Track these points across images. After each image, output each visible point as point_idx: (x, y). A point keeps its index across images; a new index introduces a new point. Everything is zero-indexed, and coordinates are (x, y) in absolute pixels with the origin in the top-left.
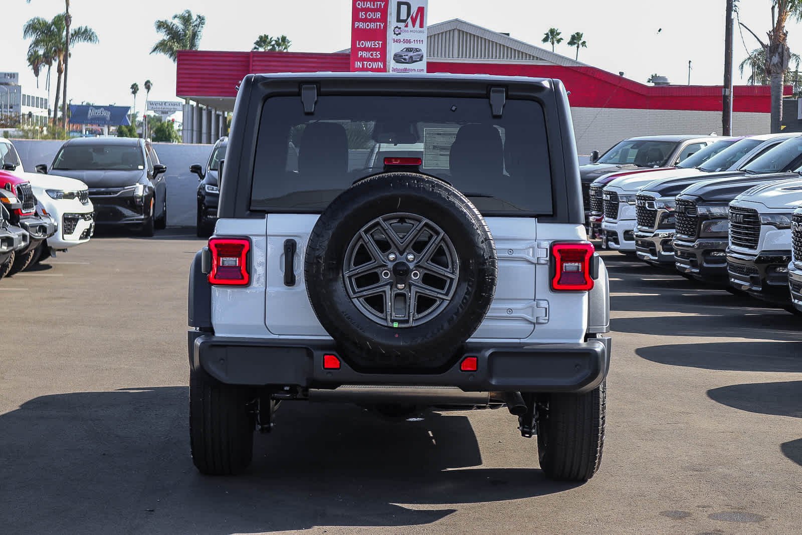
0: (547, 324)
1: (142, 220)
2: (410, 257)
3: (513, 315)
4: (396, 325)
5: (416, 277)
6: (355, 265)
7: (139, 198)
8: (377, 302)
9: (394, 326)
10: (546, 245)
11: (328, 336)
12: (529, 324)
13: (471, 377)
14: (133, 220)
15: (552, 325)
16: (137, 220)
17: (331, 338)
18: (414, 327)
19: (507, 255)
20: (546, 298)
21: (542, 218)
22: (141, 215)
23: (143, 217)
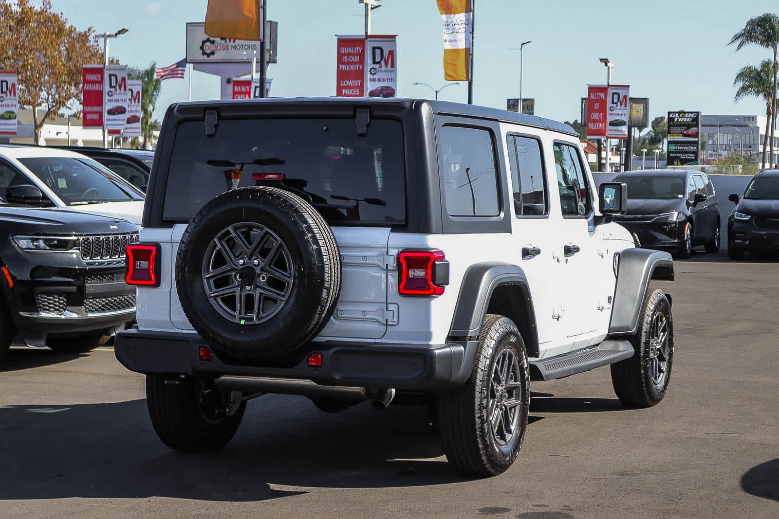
0: (398, 326)
1: (676, 243)
2: (256, 262)
3: (367, 316)
4: (243, 322)
5: (262, 280)
6: (214, 268)
7: (673, 224)
8: (230, 301)
9: (242, 323)
10: (394, 252)
11: (192, 330)
12: (380, 325)
13: (317, 372)
14: (666, 244)
15: (403, 327)
16: (670, 243)
17: (195, 332)
18: (258, 324)
19: (362, 261)
20: (397, 302)
21: (396, 228)
22: (675, 239)
23: (676, 241)
